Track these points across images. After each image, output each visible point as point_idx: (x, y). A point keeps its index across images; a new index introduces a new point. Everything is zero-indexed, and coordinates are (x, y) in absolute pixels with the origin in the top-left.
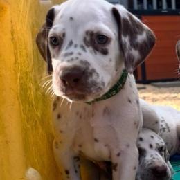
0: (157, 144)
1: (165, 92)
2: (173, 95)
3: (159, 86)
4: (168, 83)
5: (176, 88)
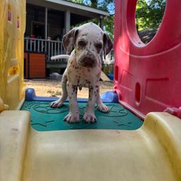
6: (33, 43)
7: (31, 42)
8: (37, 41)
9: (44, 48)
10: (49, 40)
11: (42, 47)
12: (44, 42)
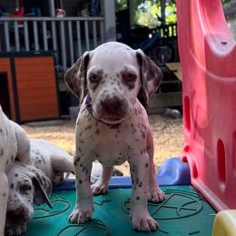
0: (19, 183)
1: (40, 132)
2: (48, 134)
3: (34, 126)
4: (43, 123)
5: (45, 128)
6: (21, 30)
7: (17, 27)
8: (30, 23)
9: (50, 41)
10: (60, 17)
11: (46, 37)
12: (49, 23)
